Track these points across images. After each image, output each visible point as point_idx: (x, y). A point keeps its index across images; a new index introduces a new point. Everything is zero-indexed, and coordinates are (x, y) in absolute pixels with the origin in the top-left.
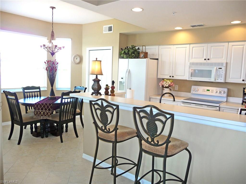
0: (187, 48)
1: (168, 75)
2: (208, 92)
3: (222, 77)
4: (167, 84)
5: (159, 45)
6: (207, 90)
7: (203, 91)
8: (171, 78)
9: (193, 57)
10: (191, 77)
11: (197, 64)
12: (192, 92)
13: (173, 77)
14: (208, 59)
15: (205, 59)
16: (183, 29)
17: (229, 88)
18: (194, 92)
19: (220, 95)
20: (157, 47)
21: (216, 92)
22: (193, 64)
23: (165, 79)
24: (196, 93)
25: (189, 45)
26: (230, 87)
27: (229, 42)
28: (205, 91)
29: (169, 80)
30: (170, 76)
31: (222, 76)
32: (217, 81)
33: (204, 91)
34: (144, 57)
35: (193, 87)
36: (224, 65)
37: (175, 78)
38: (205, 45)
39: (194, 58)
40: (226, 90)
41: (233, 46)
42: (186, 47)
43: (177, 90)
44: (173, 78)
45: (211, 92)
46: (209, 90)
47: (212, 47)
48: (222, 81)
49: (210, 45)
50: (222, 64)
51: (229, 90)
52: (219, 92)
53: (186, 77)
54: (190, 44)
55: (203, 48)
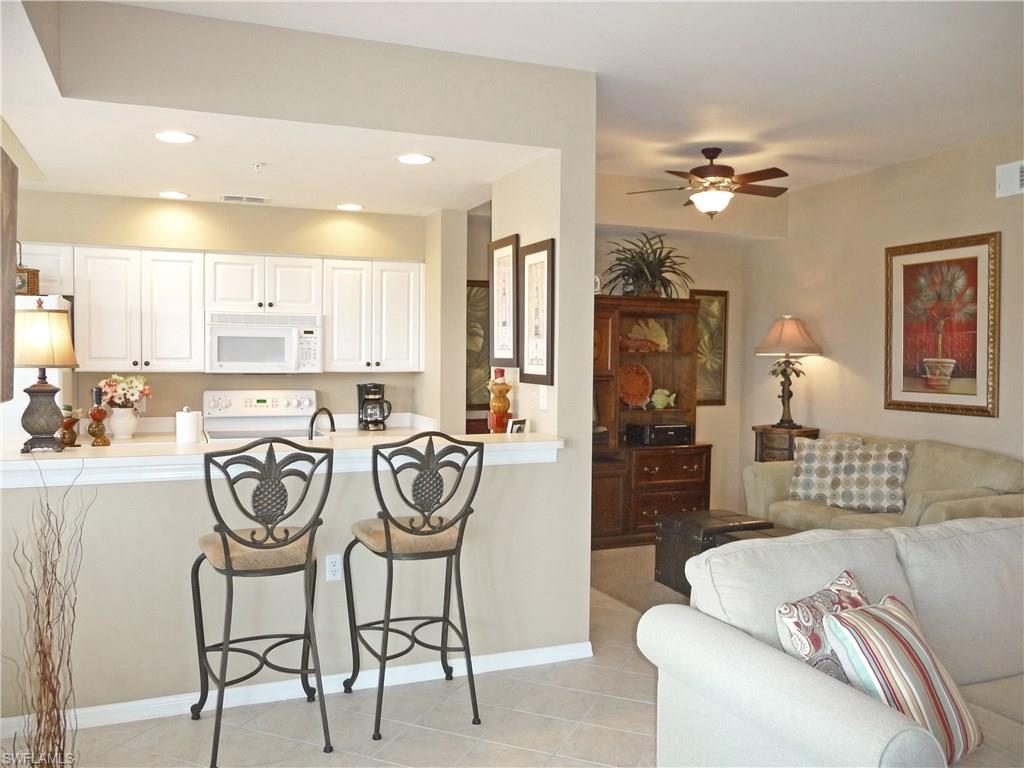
0: (194, 265)
1: (126, 358)
2: (263, 406)
3: (315, 358)
4: (131, 391)
6: (258, 401)
7: (246, 406)
8: (137, 369)
9: (218, 297)
10: (220, 363)
11: (235, 319)
12: (209, 413)
13: (147, 364)
14: (271, 305)
15: (260, 305)
16: (190, 199)
17: (318, 389)
18: (216, 413)
19: (298, 412)
20: (65, 251)
21: (286, 403)
22: (221, 318)
23: (114, 373)
24: (224, 413)
25: (201, 255)
26: (324, 387)
27: (323, 257)
28: (251, 406)
29: (135, 374)
30: (135, 364)
31: (315, 354)
32: (303, 370)
33: (248, 404)
35: (209, 397)
36: (318, 323)
37: (157, 366)
38: (257, 261)
39: (221, 299)
40: (312, 395)
41: (334, 268)
42: (192, 262)
44: (146, 369)
45: (271, 406)
46: (264, 401)
47: (276, 266)
48: (317, 369)
49: (270, 261)
50: (313, 320)
51: (319, 395)
52: (295, 403)
53: (200, 360)
54: (204, 252)
55: (250, 268)
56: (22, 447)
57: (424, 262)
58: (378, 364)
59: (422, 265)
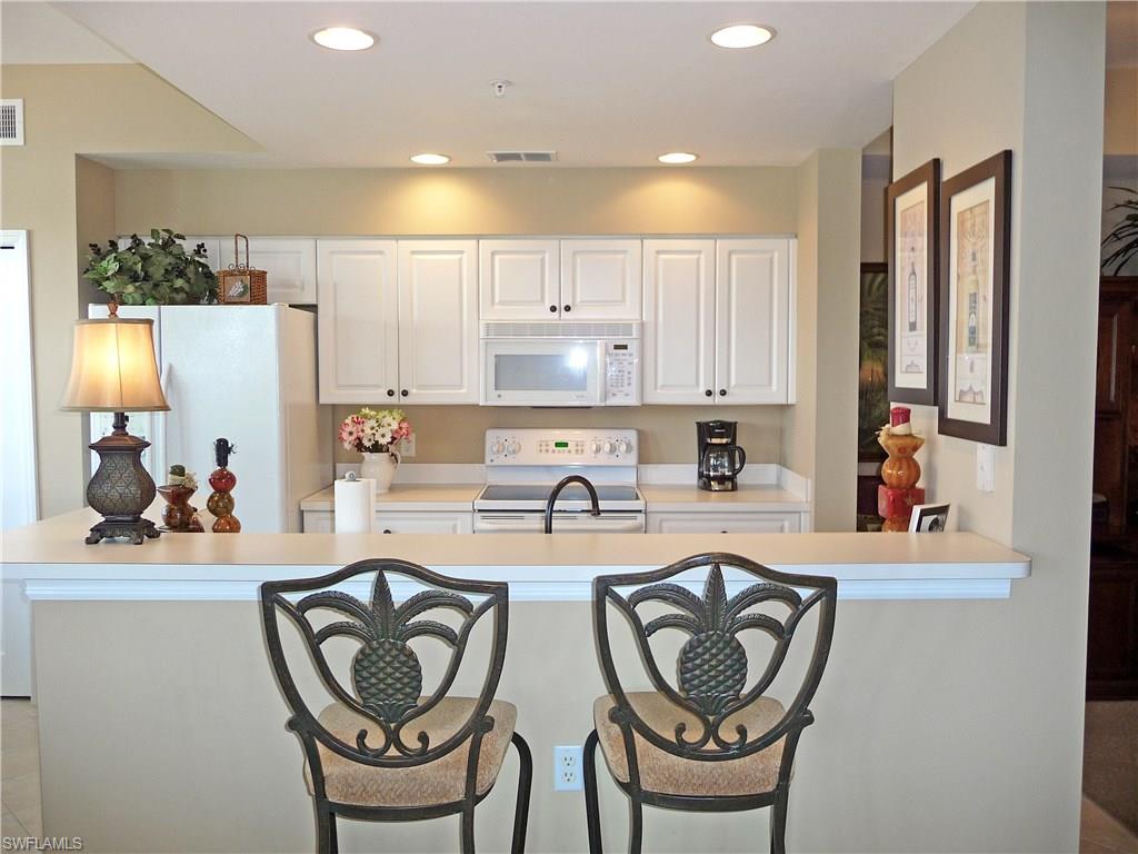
0: (465, 256)
1: (377, 386)
2: (564, 451)
3: (629, 384)
4: (381, 431)
5: (317, 232)
6: (557, 445)
7: (541, 451)
8: (394, 400)
9: (497, 300)
10: (499, 392)
11: (519, 329)
12: (492, 461)
13: (405, 393)
14: (568, 308)
15: (553, 309)
16: (453, 164)
17: (641, 426)
18: (501, 460)
19: (613, 461)
20: (305, 245)
21: (594, 448)
22: (499, 330)
23: (365, 406)
24: (510, 461)
25: (474, 242)
26: (648, 424)
27: (642, 237)
28: (547, 451)
29: (390, 408)
30: (391, 393)
31: (629, 378)
32: (612, 402)
33: (544, 448)
34: (247, 297)
35: (492, 437)
36: (635, 334)
37: (418, 397)
38: (549, 245)
39: (501, 303)
40: (632, 436)
41: (658, 252)
42: (462, 252)
43: (413, 453)
44: (404, 401)
45: (573, 451)
46: (566, 445)
47: (575, 253)
48: (633, 401)
49: (569, 245)
50: (627, 328)
51: (642, 436)
52: (607, 447)
53: (474, 387)
54: (478, 237)
55: (540, 257)
56: (89, 534)
57: (796, 236)
58: (723, 393)
59: (793, 243)
